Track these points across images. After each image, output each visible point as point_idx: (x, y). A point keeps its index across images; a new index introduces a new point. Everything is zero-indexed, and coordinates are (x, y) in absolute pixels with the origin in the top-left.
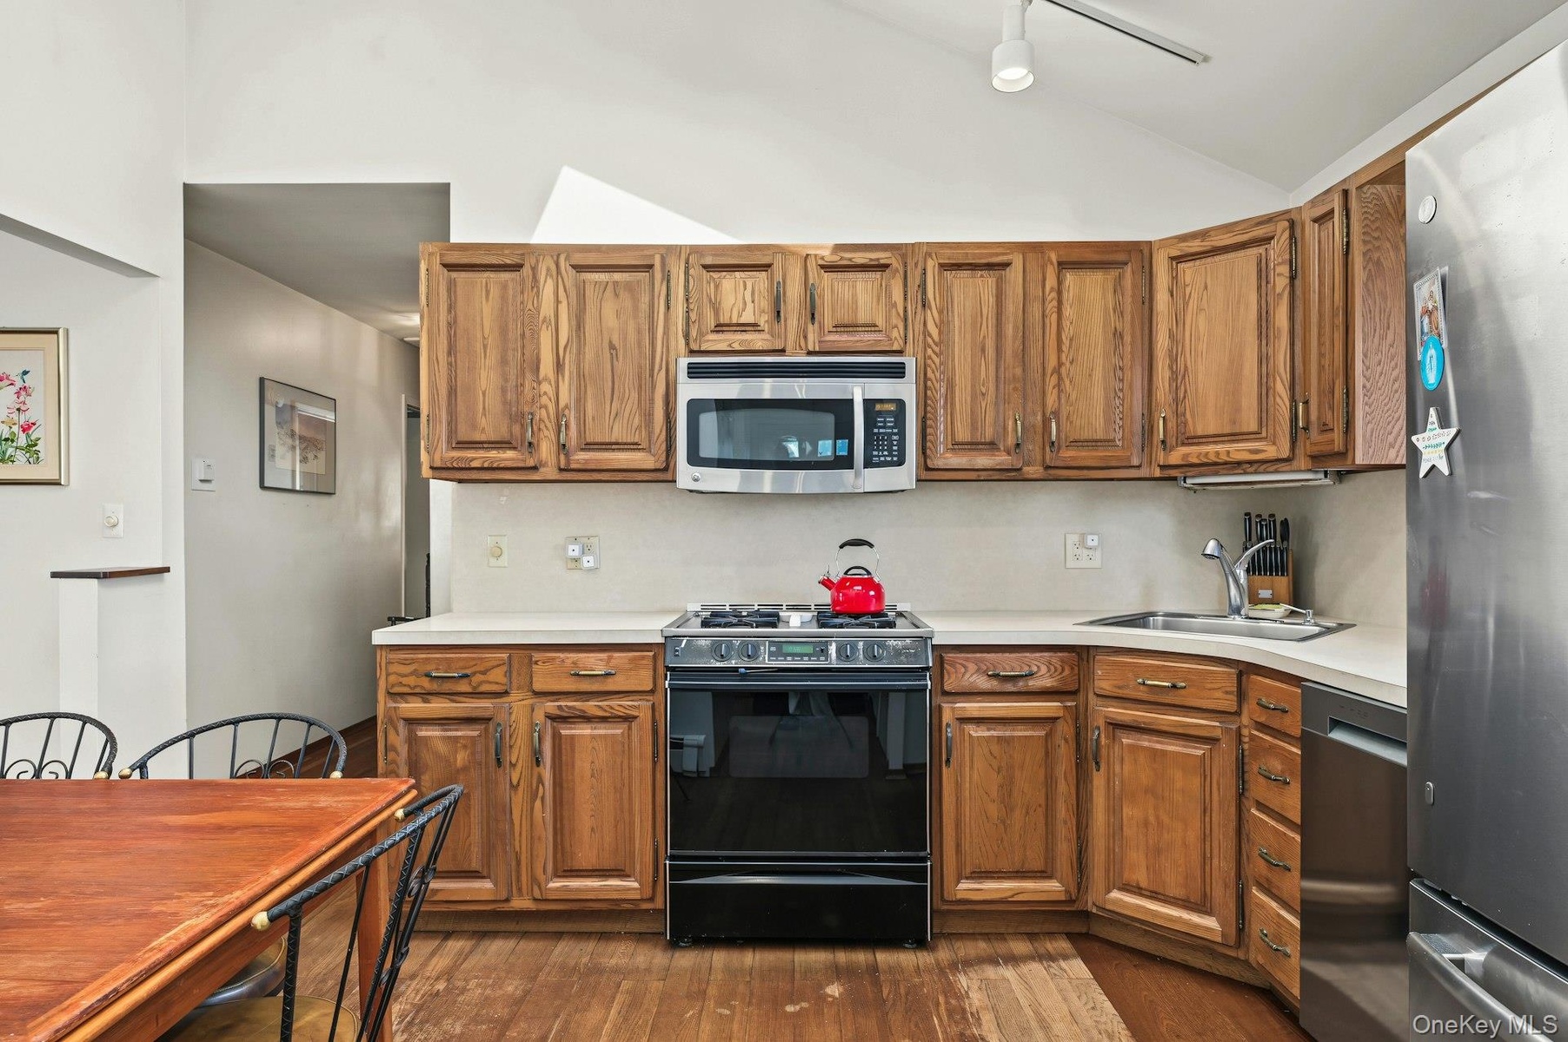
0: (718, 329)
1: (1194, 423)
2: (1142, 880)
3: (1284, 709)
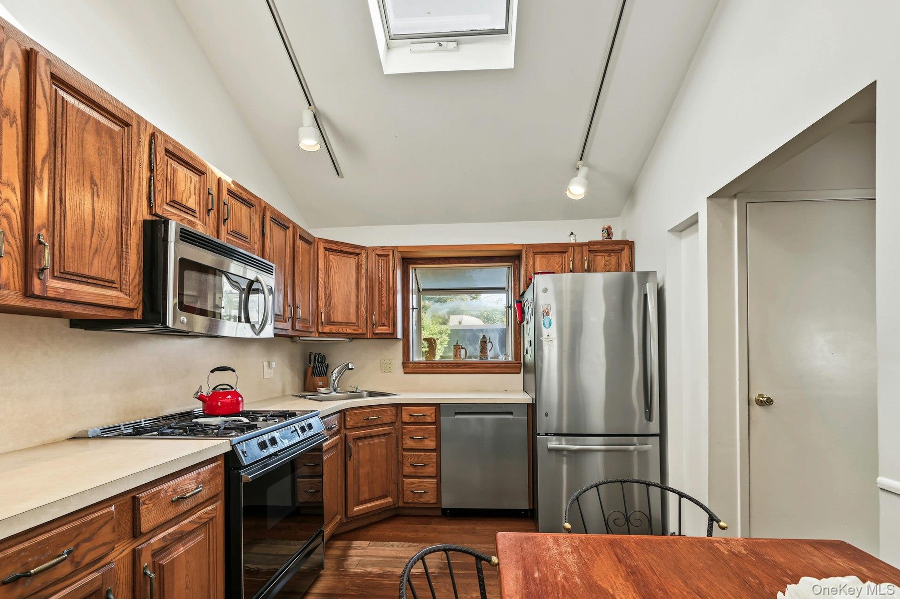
0: (171, 203)
1: (333, 316)
2: (367, 496)
3: (423, 415)
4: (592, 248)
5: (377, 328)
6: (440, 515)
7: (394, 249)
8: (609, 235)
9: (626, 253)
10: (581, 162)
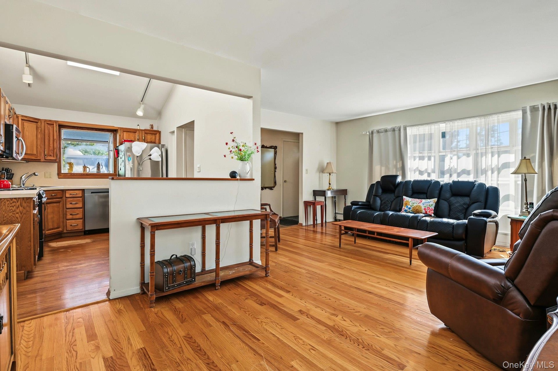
2: (51, 227)
3: (77, 194)
4: (146, 132)
5: (47, 157)
6: (83, 234)
7: (56, 122)
8: (152, 128)
9: (158, 135)
10: (142, 103)
